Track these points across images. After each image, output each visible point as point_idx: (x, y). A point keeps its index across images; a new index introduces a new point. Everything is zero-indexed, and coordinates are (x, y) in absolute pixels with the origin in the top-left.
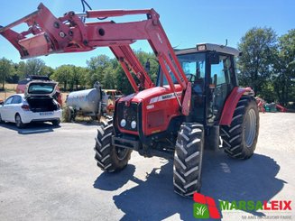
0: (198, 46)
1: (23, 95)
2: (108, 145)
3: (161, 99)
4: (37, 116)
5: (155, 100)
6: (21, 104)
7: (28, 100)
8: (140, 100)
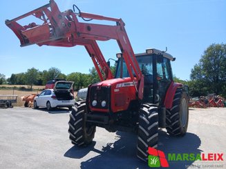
0: (147, 50)
1: (52, 90)
2: (81, 119)
3: (123, 85)
4: (60, 103)
5: (120, 85)
6: (51, 95)
7: (55, 93)
8: (109, 85)
